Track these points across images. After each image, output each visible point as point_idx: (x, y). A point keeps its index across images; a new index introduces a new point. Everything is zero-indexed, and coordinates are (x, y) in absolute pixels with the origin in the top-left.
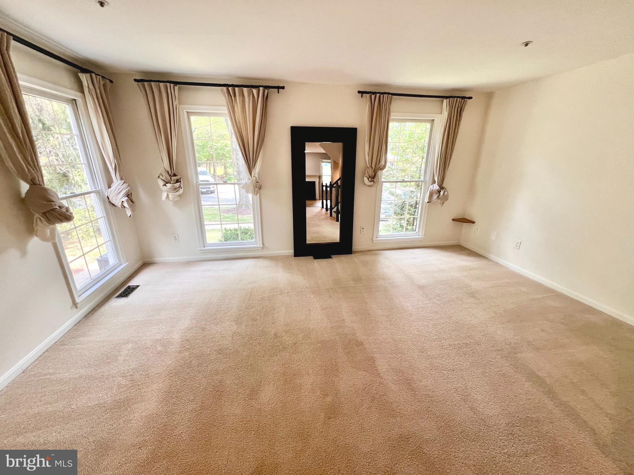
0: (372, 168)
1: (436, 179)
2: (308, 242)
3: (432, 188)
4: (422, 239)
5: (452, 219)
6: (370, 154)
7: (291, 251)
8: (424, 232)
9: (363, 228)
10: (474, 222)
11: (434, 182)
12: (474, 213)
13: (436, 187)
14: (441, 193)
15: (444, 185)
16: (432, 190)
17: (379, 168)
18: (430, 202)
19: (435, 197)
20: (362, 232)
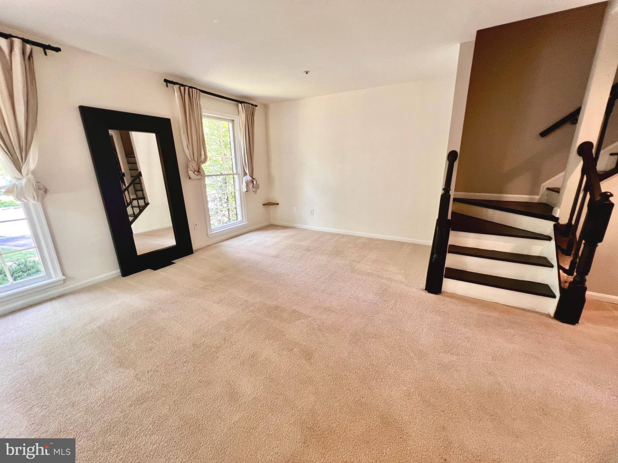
0: (195, 161)
1: (247, 171)
2: (139, 253)
3: (246, 179)
4: (246, 225)
5: (263, 204)
6: (190, 147)
7: (117, 271)
8: (247, 220)
9: (196, 225)
10: (278, 204)
11: (245, 174)
12: (276, 197)
13: (248, 178)
14: (254, 182)
15: (254, 177)
16: (247, 180)
17: (201, 162)
18: (248, 191)
19: (251, 186)
20: (196, 229)
